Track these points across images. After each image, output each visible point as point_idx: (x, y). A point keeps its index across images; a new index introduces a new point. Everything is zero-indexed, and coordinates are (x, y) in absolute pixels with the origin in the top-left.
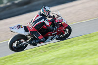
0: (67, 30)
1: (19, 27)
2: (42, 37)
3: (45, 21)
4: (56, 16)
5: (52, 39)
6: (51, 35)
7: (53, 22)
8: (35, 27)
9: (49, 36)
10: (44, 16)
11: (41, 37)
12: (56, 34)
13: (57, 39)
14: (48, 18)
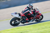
0: (41, 17)
1: (16, 13)
4: (36, 9)
5: (33, 21)
6: (33, 19)
7: (34, 12)
9: (31, 19)
10: (29, 9)
12: (35, 19)
13: (35, 21)
14: (31, 10)
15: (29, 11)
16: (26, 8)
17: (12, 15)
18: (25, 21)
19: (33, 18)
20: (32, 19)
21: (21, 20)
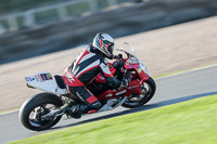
0: (146, 86)
1: (45, 77)
2: (96, 99)
3: (102, 65)
4: (125, 57)
5: (114, 106)
6: (114, 97)
8: (79, 78)
9: (109, 98)
11: (92, 100)
12: (123, 96)
13: (124, 105)
15: (97, 63)
16: (86, 53)
17: (31, 83)
18: (83, 108)
19: (114, 93)
20: (111, 98)
21: (66, 105)
